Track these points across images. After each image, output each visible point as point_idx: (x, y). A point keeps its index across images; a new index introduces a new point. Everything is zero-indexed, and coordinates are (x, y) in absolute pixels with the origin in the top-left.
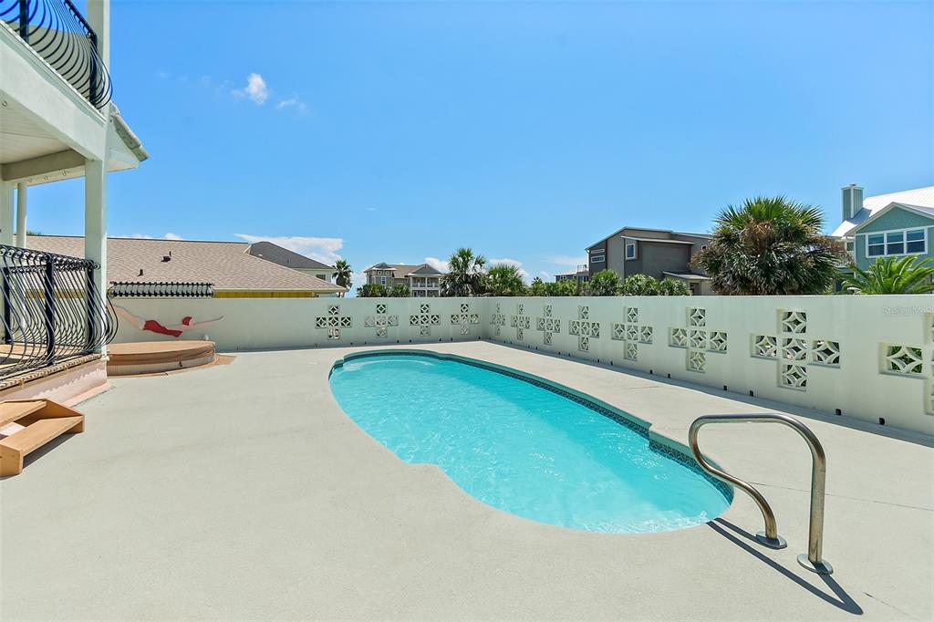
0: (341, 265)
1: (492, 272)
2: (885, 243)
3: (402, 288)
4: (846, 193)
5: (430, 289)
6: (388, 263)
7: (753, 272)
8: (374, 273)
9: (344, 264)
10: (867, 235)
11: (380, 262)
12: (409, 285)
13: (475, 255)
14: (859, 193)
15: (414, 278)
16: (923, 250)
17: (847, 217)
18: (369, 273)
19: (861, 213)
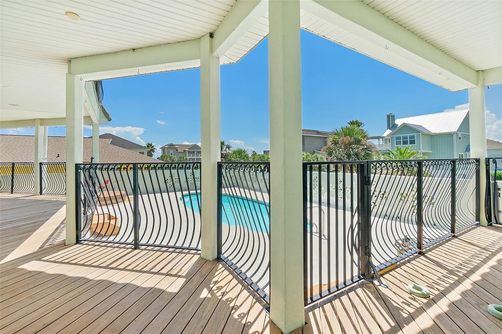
0: (149, 145)
1: (234, 152)
2: (402, 140)
3: (183, 158)
4: (388, 116)
5: (197, 157)
6: (174, 144)
7: (344, 156)
8: (166, 149)
9: (151, 145)
10: (395, 136)
11: (169, 143)
12: (186, 156)
13: (226, 144)
14: (393, 117)
15: (189, 152)
16: (415, 143)
17: (389, 128)
18: (163, 149)
19: (395, 126)
